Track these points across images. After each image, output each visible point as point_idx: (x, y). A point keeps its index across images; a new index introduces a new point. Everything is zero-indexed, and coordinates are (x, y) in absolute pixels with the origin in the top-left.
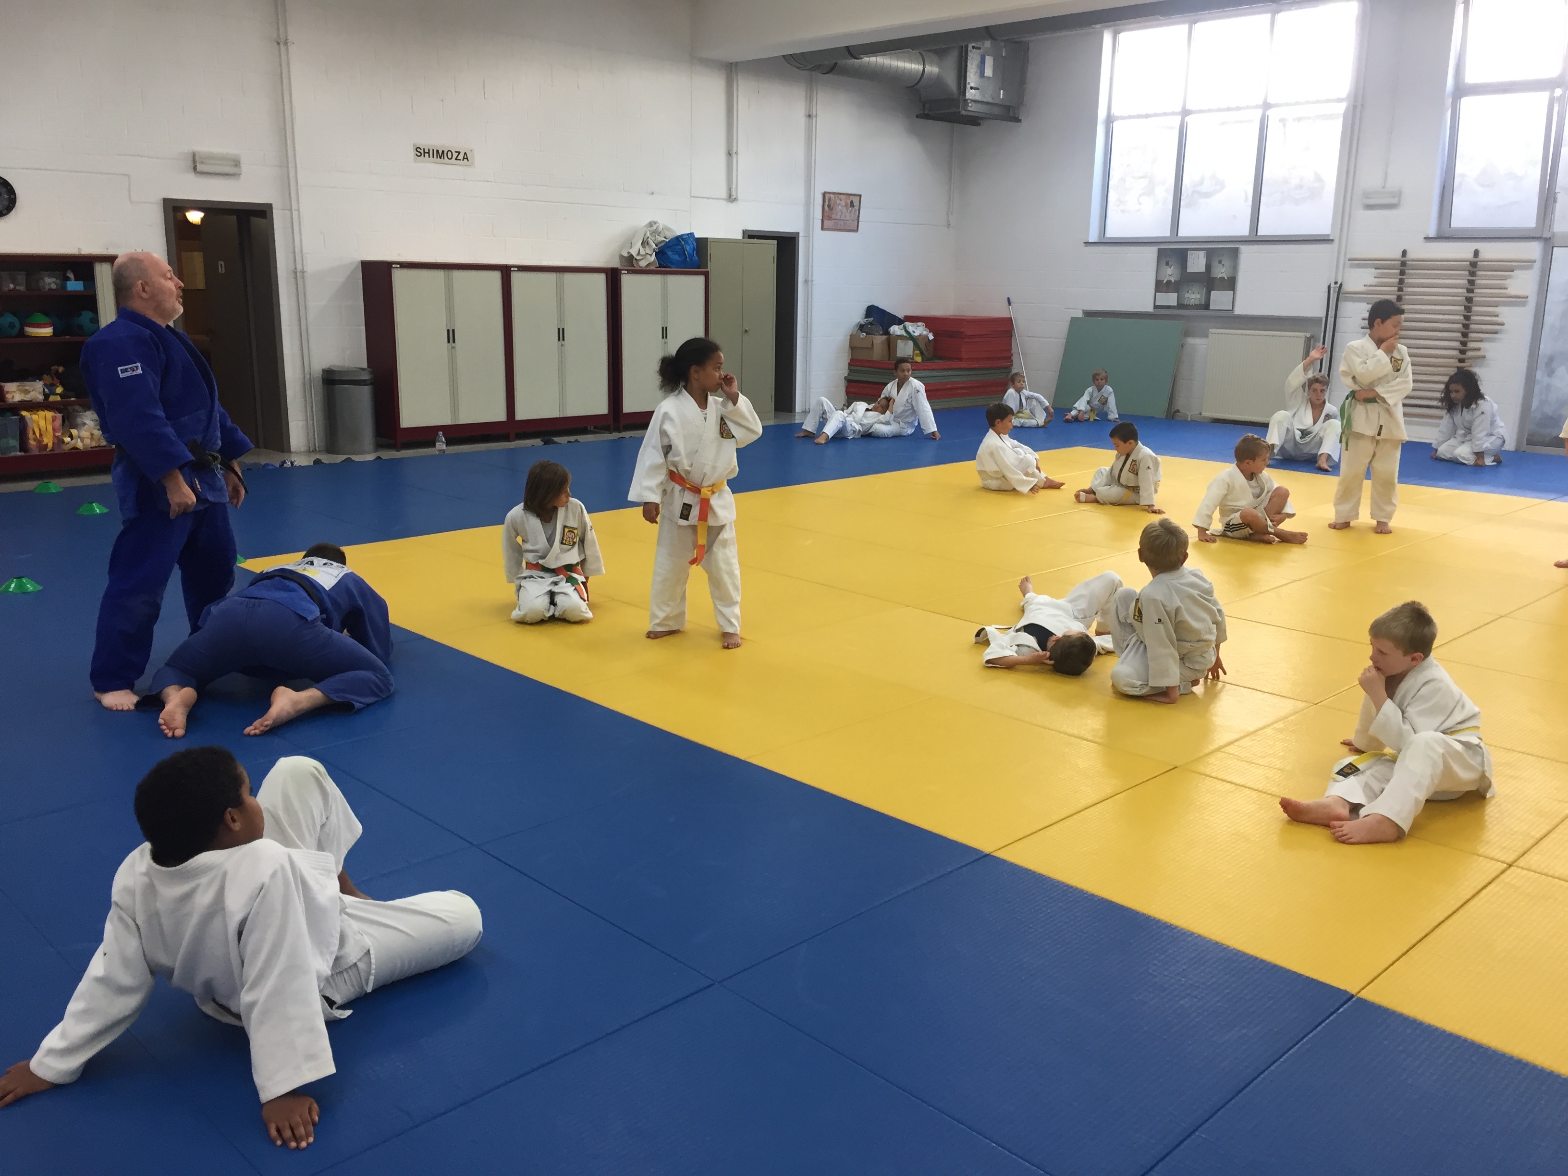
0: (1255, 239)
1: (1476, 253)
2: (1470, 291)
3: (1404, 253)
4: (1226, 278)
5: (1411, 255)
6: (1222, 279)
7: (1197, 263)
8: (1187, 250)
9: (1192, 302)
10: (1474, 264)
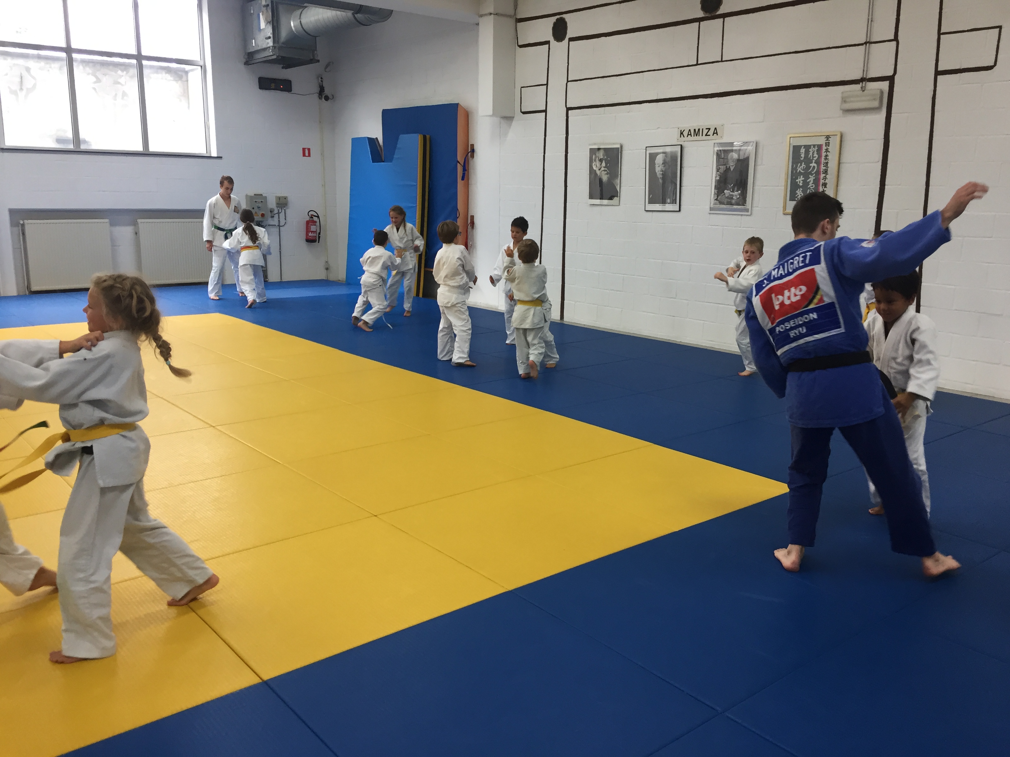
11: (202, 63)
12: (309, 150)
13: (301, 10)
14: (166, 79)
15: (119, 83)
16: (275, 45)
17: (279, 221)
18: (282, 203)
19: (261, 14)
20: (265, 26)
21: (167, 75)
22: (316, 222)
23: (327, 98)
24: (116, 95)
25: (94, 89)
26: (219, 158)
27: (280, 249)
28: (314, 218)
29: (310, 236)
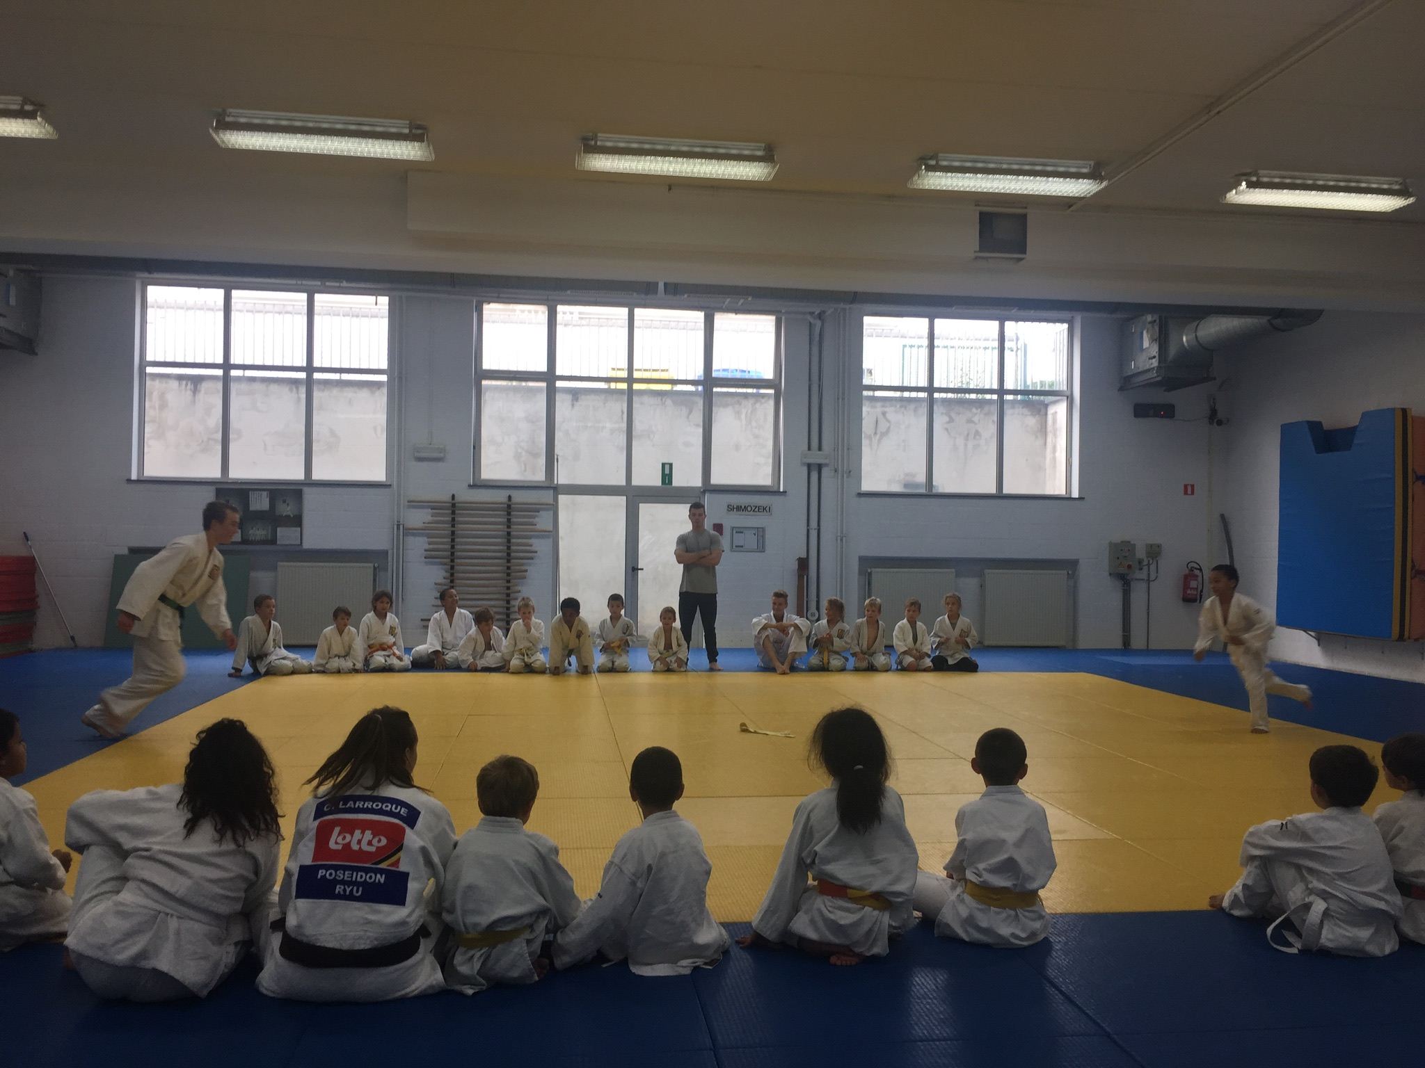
0: (309, 483)
1: (510, 497)
2: (509, 527)
3: (453, 496)
4: (292, 516)
5: (458, 499)
6: (288, 516)
7: (260, 503)
8: (249, 490)
9: (258, 538)
10: (509, 506)
11: (1069, 393)
12: (1193, 486)
13: (1195, 324)
14: (1022, 414)
15: (973, 422)
16: (1161, 365)
17: (1149, 574)
18: (1154, 552)
19: (1145, 333)
20: (1150, 344)
21: (1024, 409)
22: (1197, 576)
23: (1220, 423)
24: (968, 435)
25: (947, 429)
26: (1080, 498)
27: (1148, 609)
28: (1195, 570)
29: (1189, 594)
